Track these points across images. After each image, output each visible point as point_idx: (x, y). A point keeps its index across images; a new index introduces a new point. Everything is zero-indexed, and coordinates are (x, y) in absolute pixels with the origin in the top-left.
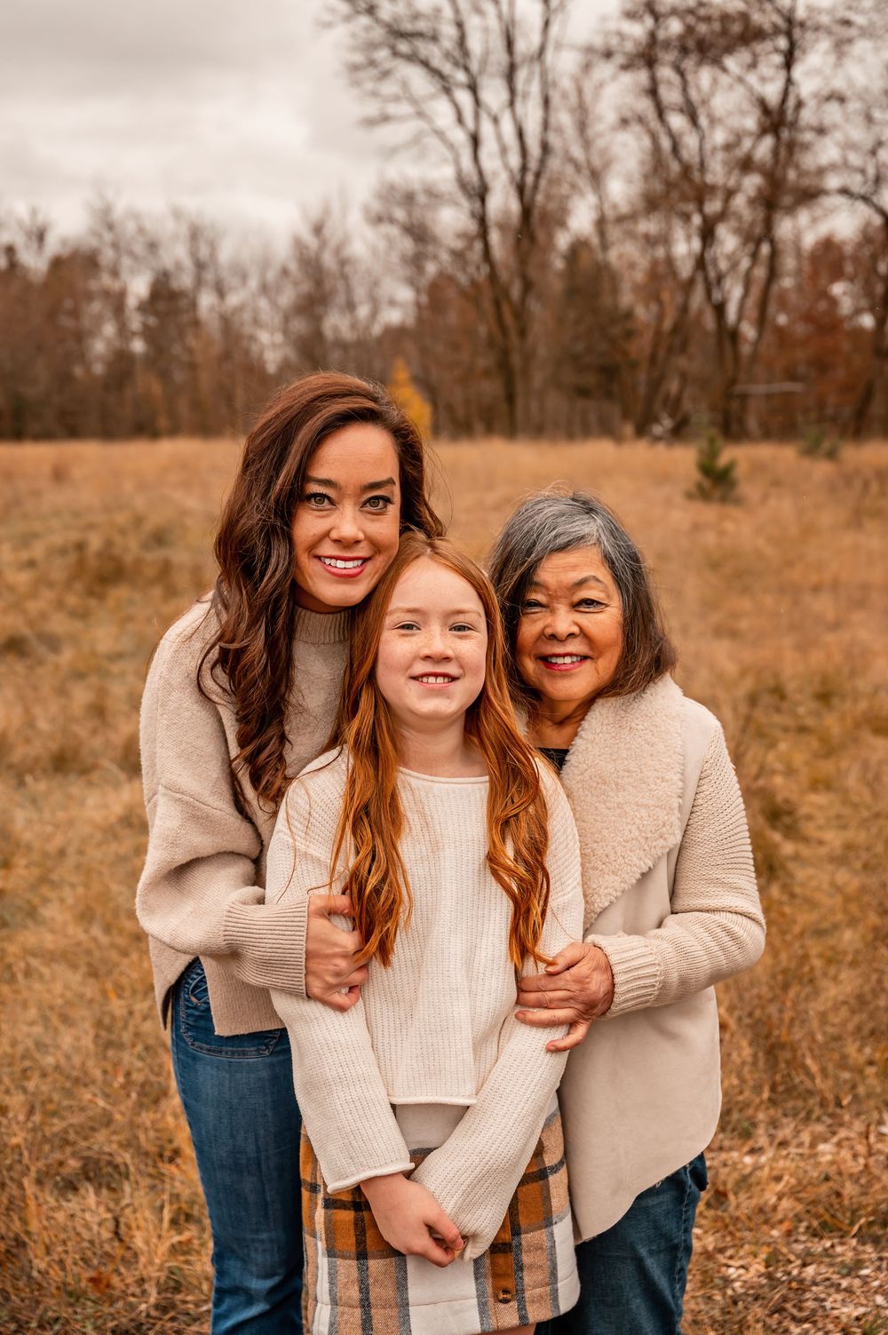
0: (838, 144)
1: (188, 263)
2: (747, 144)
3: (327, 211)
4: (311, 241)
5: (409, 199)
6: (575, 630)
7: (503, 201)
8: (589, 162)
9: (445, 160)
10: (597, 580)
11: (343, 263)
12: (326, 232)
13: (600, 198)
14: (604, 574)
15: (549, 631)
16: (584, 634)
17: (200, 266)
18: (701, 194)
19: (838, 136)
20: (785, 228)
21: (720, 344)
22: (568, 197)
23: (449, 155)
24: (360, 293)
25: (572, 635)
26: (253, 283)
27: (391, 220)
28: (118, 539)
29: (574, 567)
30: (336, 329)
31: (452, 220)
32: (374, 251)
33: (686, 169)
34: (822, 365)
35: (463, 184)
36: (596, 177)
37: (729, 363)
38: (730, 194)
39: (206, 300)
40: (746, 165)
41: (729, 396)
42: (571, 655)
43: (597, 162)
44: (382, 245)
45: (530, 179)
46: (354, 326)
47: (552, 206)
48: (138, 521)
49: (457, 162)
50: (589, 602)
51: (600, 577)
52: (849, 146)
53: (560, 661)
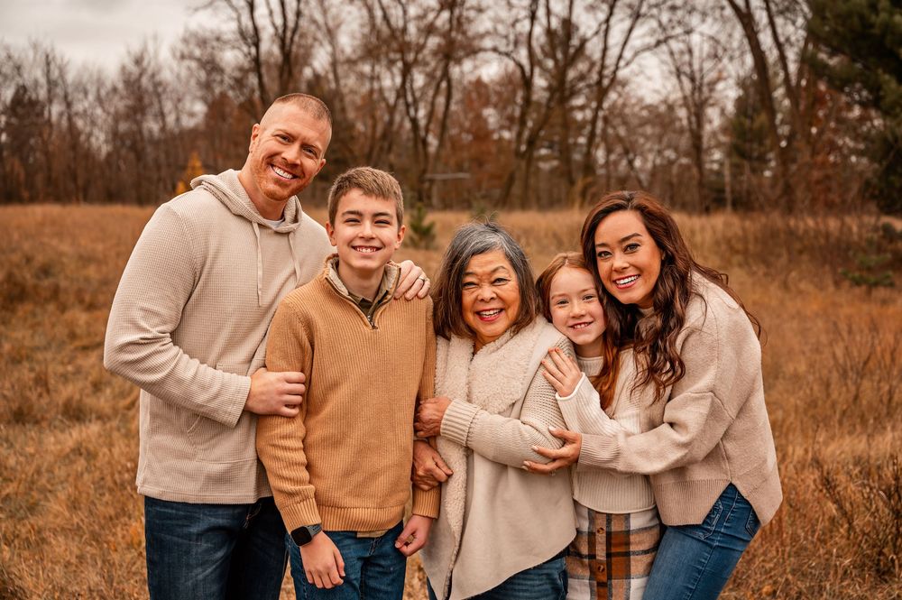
0: (490, 19)
1: (43, 80)
2: (431, 16)
3: (144, 50)
4: (135, 70)
5: (203, 43)
6: (494, 296)
7: (269, 47)
8: (326, 24)
9: (232, 19)
10: (503, 268)
11: (157, 85)
12: (145, 63)
13: (334, 48)
14: (506, 264)
15: (480, 298)
16: (500, 298)
17: (52, 84)
18: (404, 48)
19: (490, 13)
20: (455, 71)
21: (416, 145)
22: (312, 46)
23: (234, 15)
24: (168, 106)
25: (492, 298)
26: (91, 97)
27: (191, 57)
28: (16, 271)
29: (491, 262)
30: (150, 132)
31: (232, 58)
32: (178, 76)
33: (393, 30)
34: (479, 162)
35: (242, 34)
36: (331, 34)
37: (421, 157)
38: (420, 48)
39: (56, 109)
40: (430, 30)
41: (421, 180)
42: (493, 309)
43: (331, 24)
44: (184, 73)
45: (289, 34)
46: (163, 129)
47: (302, 51)
48: (29, 260)
49: (239, 20)
50: (499, 280)
51: (505, 266)
52: (497, 20)
53: (487, 313)
